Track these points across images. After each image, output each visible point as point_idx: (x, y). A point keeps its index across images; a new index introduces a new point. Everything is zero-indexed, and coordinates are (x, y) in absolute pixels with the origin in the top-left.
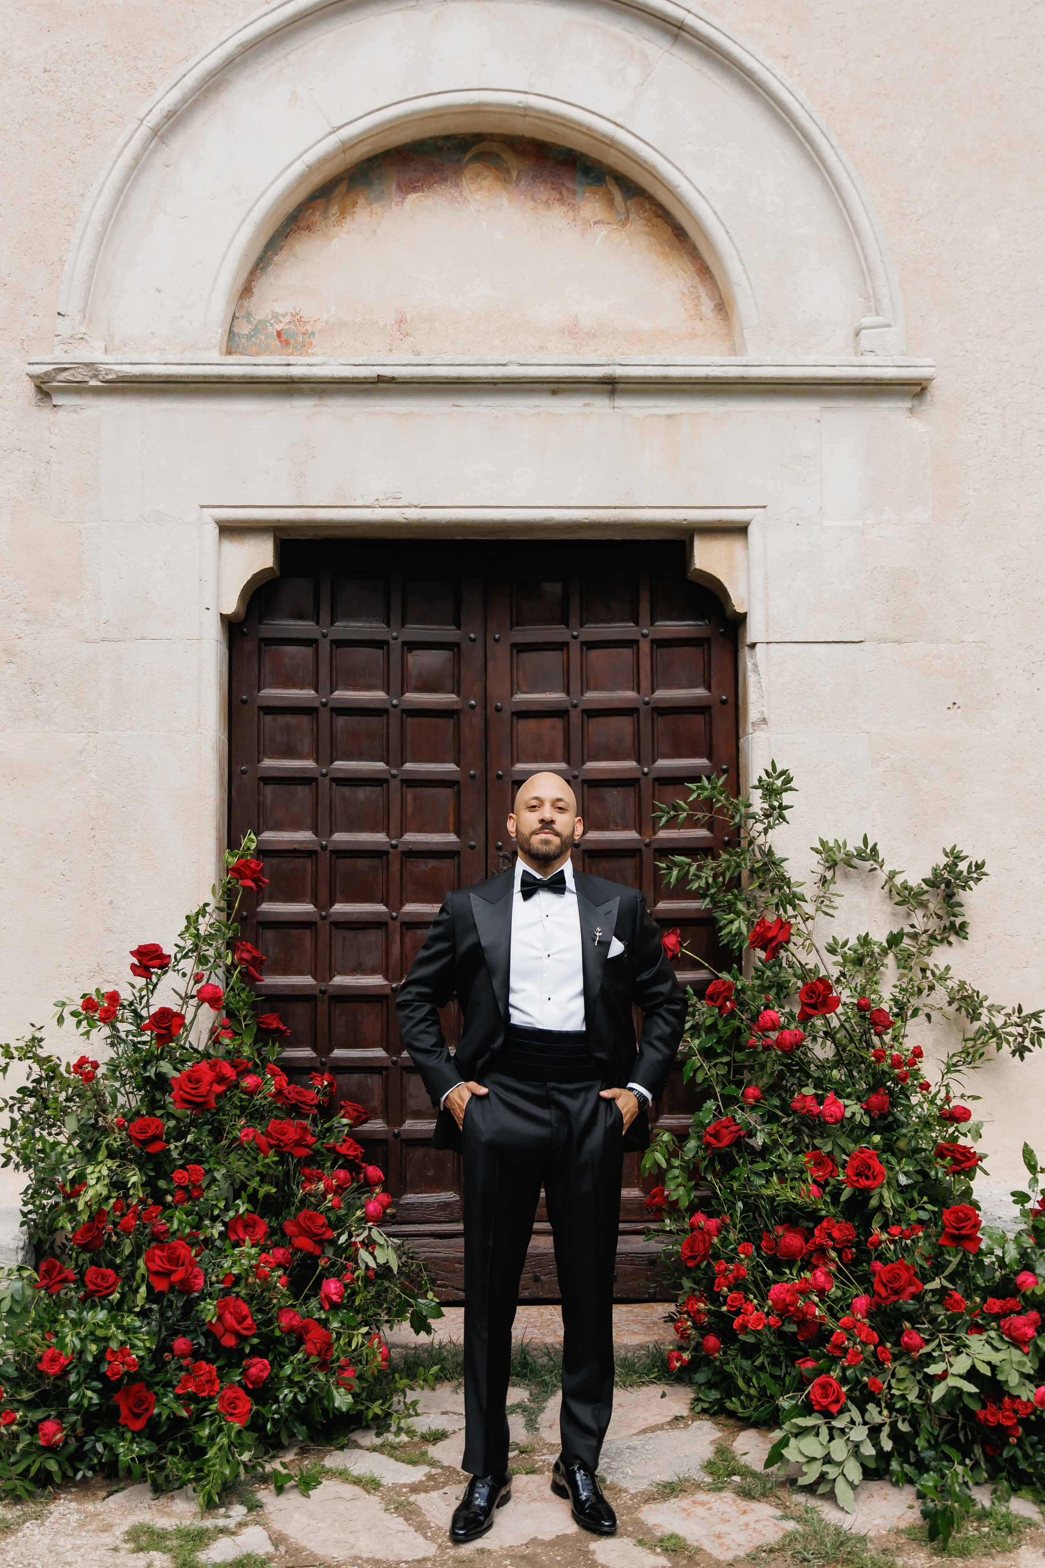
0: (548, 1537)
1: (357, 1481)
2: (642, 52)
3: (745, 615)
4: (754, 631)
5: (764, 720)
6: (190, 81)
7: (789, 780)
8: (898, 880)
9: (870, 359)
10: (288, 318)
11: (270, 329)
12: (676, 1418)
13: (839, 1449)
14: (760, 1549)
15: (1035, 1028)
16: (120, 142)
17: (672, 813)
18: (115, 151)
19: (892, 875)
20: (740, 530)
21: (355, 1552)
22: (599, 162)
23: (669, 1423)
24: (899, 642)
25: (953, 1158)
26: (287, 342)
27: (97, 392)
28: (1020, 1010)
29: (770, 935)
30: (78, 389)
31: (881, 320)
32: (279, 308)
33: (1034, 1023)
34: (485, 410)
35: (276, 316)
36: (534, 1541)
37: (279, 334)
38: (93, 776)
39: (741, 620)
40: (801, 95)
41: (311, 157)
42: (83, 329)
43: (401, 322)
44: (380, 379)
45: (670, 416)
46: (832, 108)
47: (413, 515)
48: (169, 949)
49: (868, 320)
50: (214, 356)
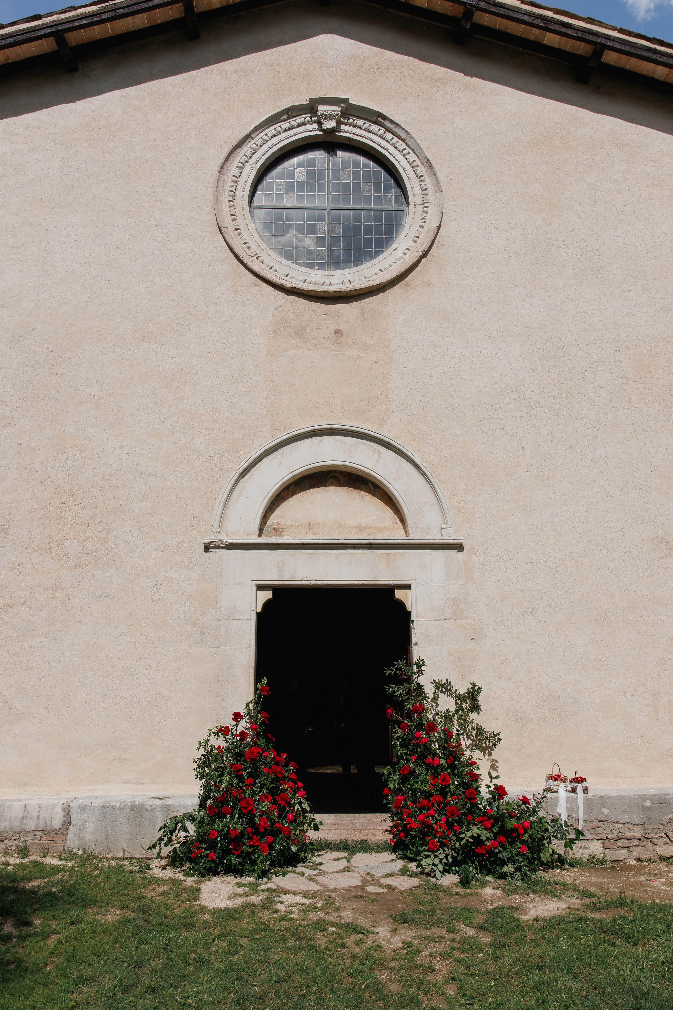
0: (353, 886)
1: (298, 873)
2: (378, 450)
3: (410, 612)
4: (414, 617)
5: (416, 644)
6: (251, 460)
7: (424, 662)
8: (458, 693)
9: (445, 537)
10: (277, 524)
11: (271, 527)
12: (392, 860)
13: (437, 861)
14: (413, 887)
15: (498, 738)
16: (231, 477)
17: (390, 671)
18: (229, 480)
19: (456, 691)
20: (409, 587)
21: (299, 889)
22: (366, 479)
23: (390, 861)
24: (456, 620)
25: (470, 776)
26: (276, 531)
27: (222, 548)
28: (493, 732)
29: (417, 709)
30: (217, 547)
31: (448, 526)
32: (274, 521)
33: (497, 736)
34: (334, 552)
35: (273, 524)
36: (350, 886)
37: (274, 529)
38: (218, 661)
39: (410, 613)
40: (424, 463)
41: (284, 480)
42: (219, 530)
43: (309, 525)
44: (304, 544)
45: (387, 554)
46: (433, 465)
47: (313, 582)
48: (242, 714)
49: (444, 526)
50: (256, 537)
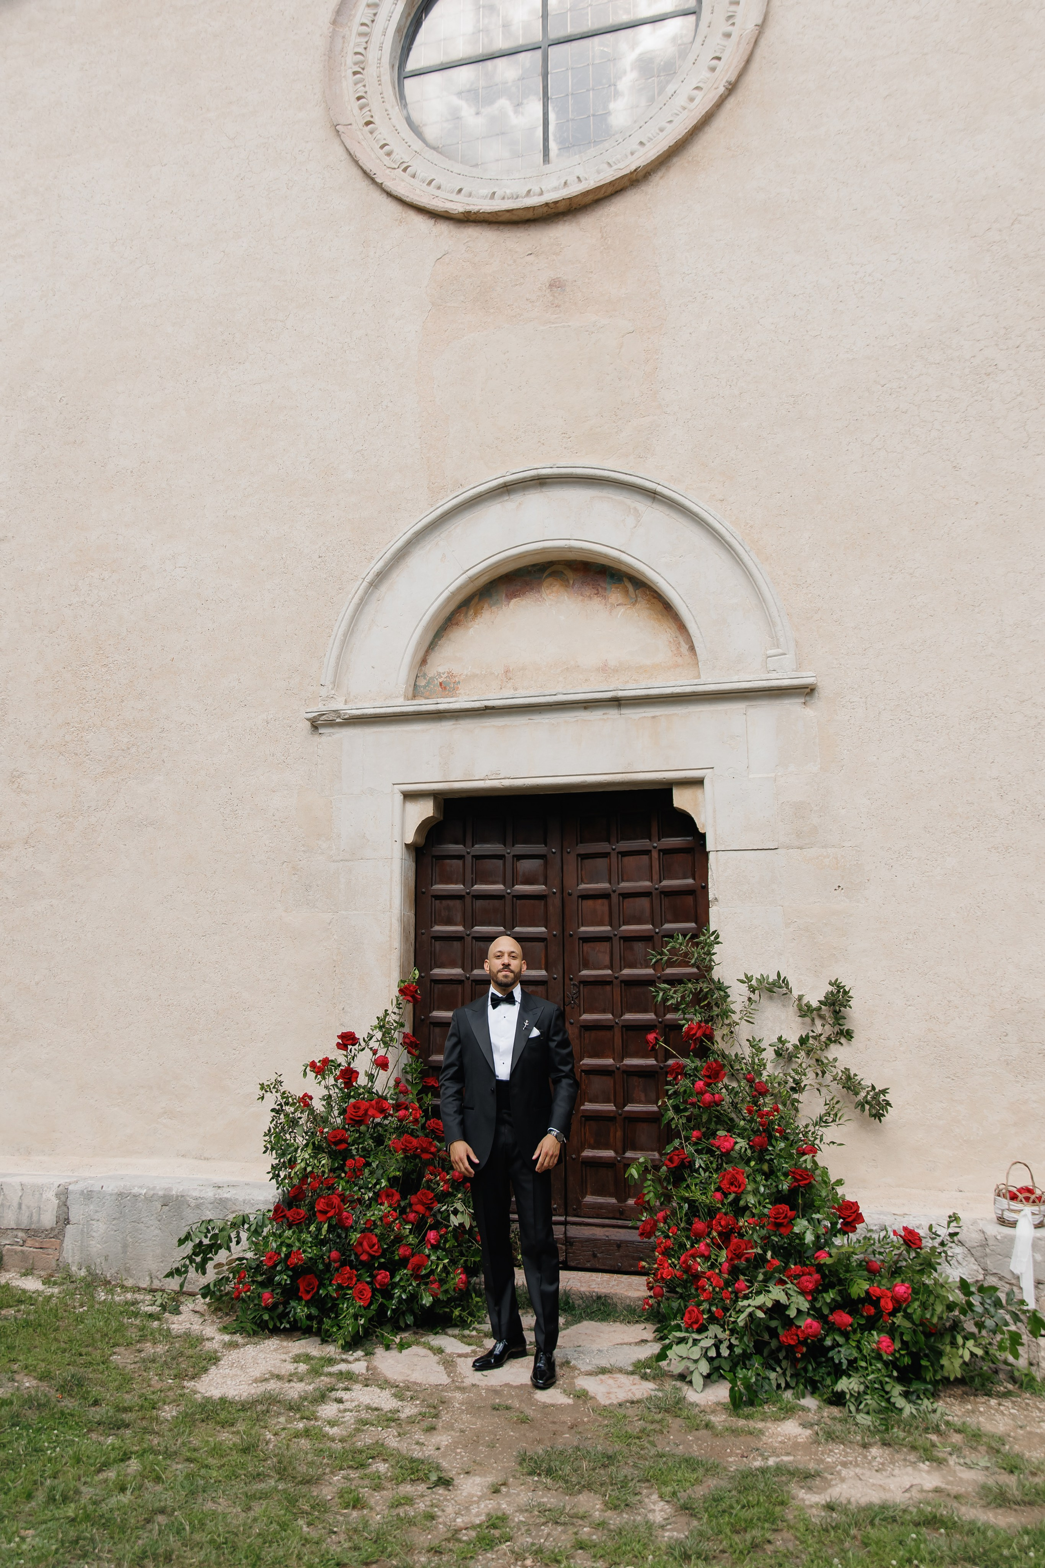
0: (515, 1384)
1: (431, 1348)
2: (635, 509)
3: (705, 834)
4: (710, 846)
5: (716, 899)
6: (388, 555)
7: (717, 937)
8: (804, 1001)
9: (774, 675)
10: (446, 675)
11: (436, 682)
12: (643, 1341)
13: (696, 1353)
15: (884, 1100)
16: (353, 591)
17: (659, 957)
18: (350, 596)
19: (800, 998)
20: (698, 782)
22: (619, 570)
24: (801, 848)
25: (793, 1177)
26: (445, 688)
27: (340, 725)
28: (873, 1088)
29: (693, 1032)
30: (331, 724)
31: (780, 651)
32: (441, 669)
33: (882, 1097)
34: (547, 721)
35: (439, 674)
36: (507, 1385)
37: (441, 684)
38: (335, 936)
39: (703, 836)
40: (727, 524)
41: (452, 588)
42: (333, 692)
43: (507, 672)
44: (487, 708)
45: (654, 717)
46: (752, 527)
47: (507, 783)
49: (771, 652)
50: (401, 701)
